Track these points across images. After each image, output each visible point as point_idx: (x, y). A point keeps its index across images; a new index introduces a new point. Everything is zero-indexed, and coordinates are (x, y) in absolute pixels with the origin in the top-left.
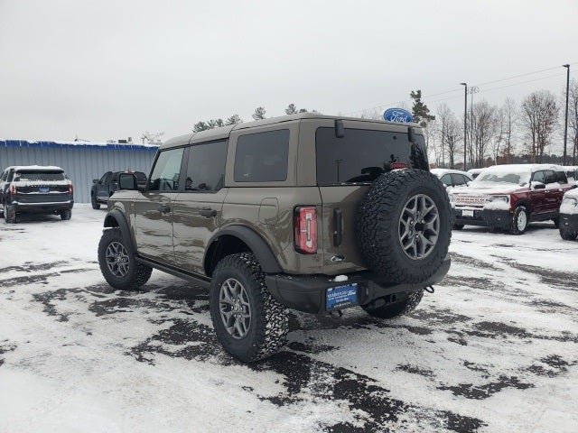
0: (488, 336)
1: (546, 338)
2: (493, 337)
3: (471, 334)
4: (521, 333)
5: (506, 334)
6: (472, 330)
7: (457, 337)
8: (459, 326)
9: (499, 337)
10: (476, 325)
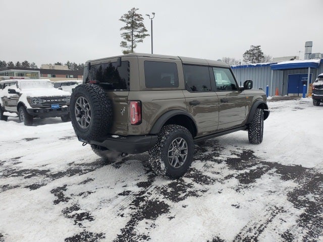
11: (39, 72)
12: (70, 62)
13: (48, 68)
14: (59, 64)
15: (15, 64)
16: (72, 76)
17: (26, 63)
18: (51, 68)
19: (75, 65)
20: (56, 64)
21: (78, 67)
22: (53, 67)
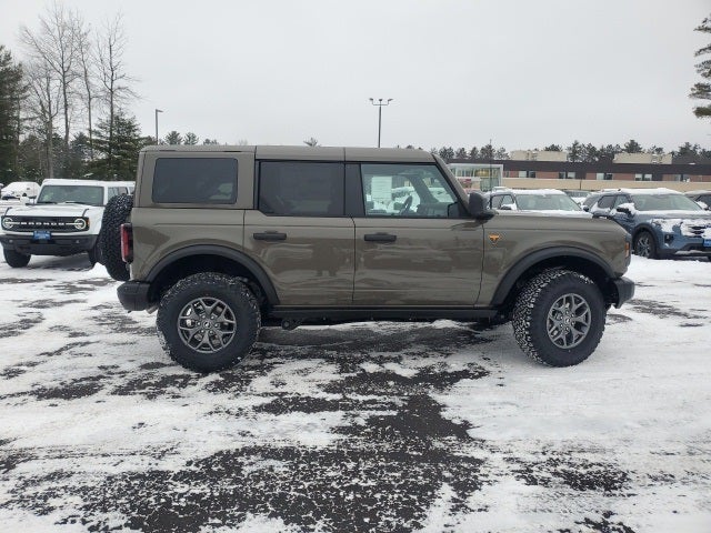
0: (81, 380)
1: (13, 395)
2: (75, 381)
3: (100, 377)
4: (42, 394)
5: (61, 387)
6: (102, 380)
7: (113, 370)
8: (119, 381)
9: (68, 383)
10: (101, 387)
11: (501, 166)
12: (580, 144)
13: (524, 159)
14: (554, 149)
15: (468, 151)
16: (571, 175)
17: (488, 150)
18: (530, 159)
19: (592, 150)
20: (547, 149)
21: (597, 154)
22: (534, 156)
